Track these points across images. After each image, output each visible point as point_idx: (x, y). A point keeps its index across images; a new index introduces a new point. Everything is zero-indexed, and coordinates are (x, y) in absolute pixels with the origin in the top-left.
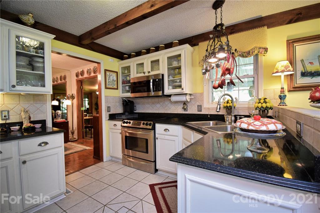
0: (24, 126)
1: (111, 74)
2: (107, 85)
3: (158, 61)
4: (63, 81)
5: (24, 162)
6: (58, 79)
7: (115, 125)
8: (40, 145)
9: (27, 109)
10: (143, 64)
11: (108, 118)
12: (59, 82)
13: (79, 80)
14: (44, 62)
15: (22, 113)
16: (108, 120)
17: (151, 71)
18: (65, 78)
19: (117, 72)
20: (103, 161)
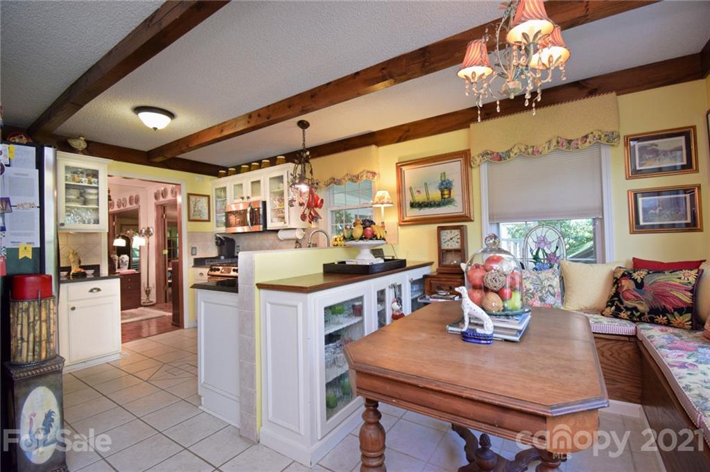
0: (72, 272)
1: (198, 199)
2: (191, 215)
3: (258, 182)
4: (134, 205)
5: (73, 309)
6: (126, 200)
7: (201, 274)
8: (91, 291)
9: (77, 251)
10: (241, 185)
11: (193, 264)
12: (128, 206)
13: (158, 204)
14: (98, 194)
15: (71, 256)
16: (193, 267)
17: (252, 196)
18: (137, 201)
19: (208, 197)
20: (183, 327)
